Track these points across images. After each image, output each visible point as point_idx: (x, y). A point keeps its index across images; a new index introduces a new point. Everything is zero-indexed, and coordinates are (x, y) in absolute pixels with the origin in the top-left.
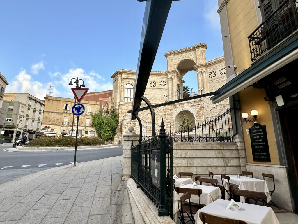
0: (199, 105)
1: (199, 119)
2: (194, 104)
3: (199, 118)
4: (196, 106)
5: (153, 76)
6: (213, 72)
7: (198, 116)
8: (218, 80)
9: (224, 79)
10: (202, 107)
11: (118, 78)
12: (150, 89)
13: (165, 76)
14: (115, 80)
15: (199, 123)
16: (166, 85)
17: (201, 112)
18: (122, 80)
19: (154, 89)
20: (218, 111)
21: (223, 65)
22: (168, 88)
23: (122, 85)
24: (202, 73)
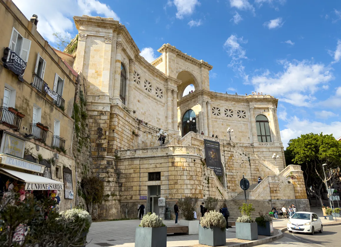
0: (229, 153)
1: (229, 174)
3: (229, 171)
5: (149, 71)
6: (217, 108)
7: (228, 168)
8: (222, 122)
9: (230, 123)
10: (232, 156)
11: (110, 36)
12: (144, 94)
13: (162, 82)
14: (95, 34)
15: (230, 179)
16: (163, 97)
17: (231, 163)
18: (118, 47)
19: (150, 96)
20: (252, 167)
21: (229, 105)
22: (166, 104)
23: (119, 59)
24: (207, 103)
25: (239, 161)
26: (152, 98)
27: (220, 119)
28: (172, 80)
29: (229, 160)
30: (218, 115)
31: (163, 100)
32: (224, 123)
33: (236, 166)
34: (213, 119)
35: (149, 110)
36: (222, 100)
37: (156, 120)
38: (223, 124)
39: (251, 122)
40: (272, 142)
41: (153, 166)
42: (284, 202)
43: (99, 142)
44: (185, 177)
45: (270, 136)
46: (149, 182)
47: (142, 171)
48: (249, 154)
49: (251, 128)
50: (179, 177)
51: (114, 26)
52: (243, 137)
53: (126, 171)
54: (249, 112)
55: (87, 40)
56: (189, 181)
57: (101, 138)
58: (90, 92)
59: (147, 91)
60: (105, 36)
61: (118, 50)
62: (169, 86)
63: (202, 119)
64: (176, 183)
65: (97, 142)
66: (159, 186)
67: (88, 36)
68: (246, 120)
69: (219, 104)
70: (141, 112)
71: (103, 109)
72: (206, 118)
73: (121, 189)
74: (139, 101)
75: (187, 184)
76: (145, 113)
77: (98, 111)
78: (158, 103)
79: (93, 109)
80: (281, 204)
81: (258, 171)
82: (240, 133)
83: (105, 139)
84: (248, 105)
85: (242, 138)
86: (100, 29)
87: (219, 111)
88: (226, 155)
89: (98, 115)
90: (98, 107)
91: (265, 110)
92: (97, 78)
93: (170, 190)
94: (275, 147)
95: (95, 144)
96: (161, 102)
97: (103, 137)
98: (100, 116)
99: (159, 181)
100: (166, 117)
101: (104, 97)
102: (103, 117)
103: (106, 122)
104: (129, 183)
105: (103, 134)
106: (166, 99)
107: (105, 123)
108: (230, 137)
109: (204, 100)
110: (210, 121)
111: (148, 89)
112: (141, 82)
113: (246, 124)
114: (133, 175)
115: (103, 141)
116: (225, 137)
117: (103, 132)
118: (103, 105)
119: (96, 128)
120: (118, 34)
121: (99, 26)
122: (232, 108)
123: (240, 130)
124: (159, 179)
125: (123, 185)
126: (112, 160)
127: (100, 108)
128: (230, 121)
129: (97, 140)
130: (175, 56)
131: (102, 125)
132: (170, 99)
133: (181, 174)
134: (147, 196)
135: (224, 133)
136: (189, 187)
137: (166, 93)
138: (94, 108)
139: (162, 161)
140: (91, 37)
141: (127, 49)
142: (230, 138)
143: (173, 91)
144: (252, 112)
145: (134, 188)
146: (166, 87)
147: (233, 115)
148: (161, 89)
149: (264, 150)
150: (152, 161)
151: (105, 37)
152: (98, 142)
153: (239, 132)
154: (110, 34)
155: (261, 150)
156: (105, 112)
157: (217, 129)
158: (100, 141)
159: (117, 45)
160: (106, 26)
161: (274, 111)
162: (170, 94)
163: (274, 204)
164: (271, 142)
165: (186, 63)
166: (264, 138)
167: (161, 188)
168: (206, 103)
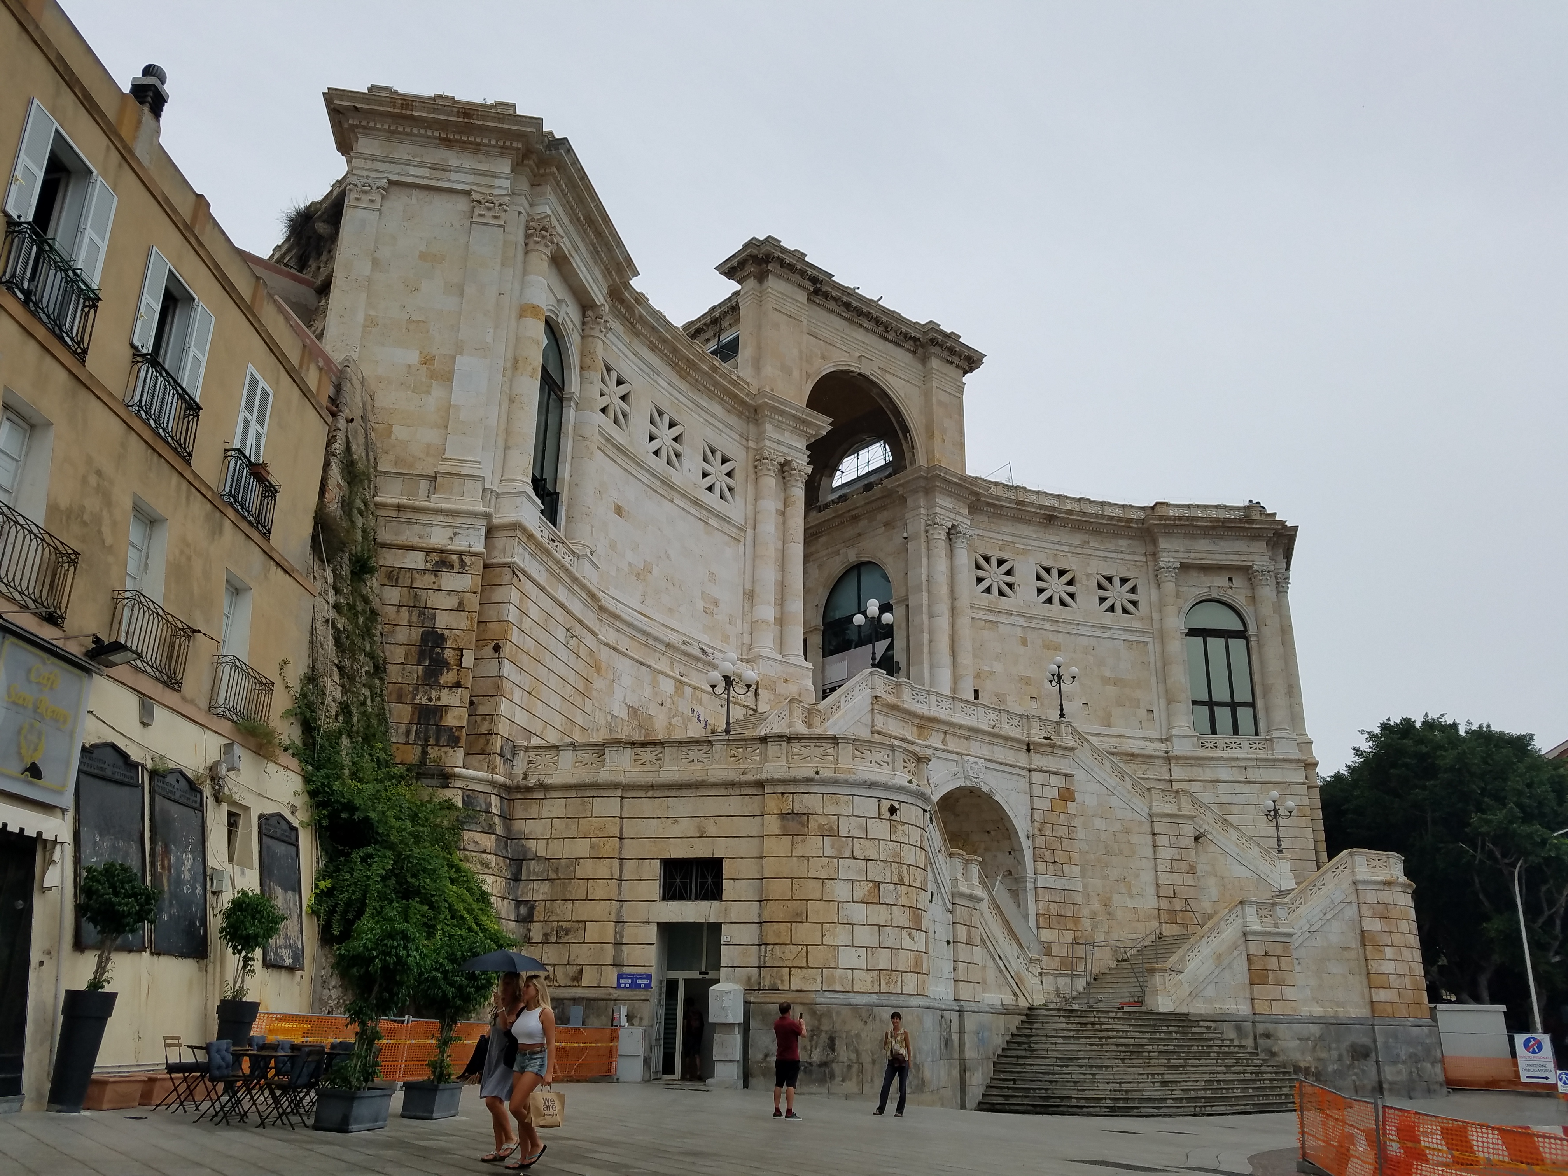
0: (1055, 780)
1: (1050, 882)
2: (1022, 760)
3: (1051, 867)
4: (1037, 777)
5: (674, 366)
6: (1001, 562)
7: (1047, 853)
8: (1024, 627)
9: (1061, 634)
10: (1067, 795)
11: (496, 192)
12: (647, 475)
13: (733, 420)
14: (423, 178)
15: (1053, 908)
16: (736, 497)
17: (1063, 832)
18: (531, 246)
19: (672, 488)
20: (1164, 853)
21: (1057, 547)
22: (749, 532)
23: (535, 302)
24: (952, 533)
25: (1099, 823)
26: (684, 496)
27: (1010, 614)
28: (782, 413)
29: (1054, 818)
31: (735, 509)
32: (1032, 636)
33: (1085, 847)
34: (981, 615)
35: (668, 558)
36: (1028, 522)
37: (700, 605)
38: (1024, 642)
39: (1162, 636)
40: (1263, 736)
41: (686, 827)
42: (1315, 1030)
43: (430, 700)
44: (841, 891)
45: (1253, 705)
46: (664, 903)
47: (631, 849)
48: (1149, 790)
49: (1159, 664)
50: (812, 889)
51: (518, 141)
52: (1120, 705)
53: (555, 845)
54: (1153, 585)
55: (388, 204)
56: (863, 906)
57: (437, 681)
58: (391, 457)
59: (659, 465)
60: (475, 188)
61: (534, 257)
62: (767, 442)
63: (925, 609)
64: (798, 918)
65: (417, 701)
66: (715, 928)
67: (393, 189)
68: (1137, 625)
69: (1010, 539)
70: (630, 564)
71: (451, 539)
72: (943, 608)
73: (529, 930)
74: (618, 510)
75: (853, 925)
76: (647, 569)
77: (427, 551)
78: (711, 522)
79: (402, 540)
80: (1299, 1039)
81: (1192, 871)
82: (1108, 688)
83: (458, 685)
84: (1151, 549)
85: (1116, 712)
86: (452, 158)
87: (1009, 573)
88: (1037, 791)
89: (429, 567)
90: (428, 529)
91: (1230, 579)
92: (428, 392)
93: (769, 948)
94: (1275, 760)
95: (409, 708)
96: (725, 519)
97: (448, 677)
98: (436, 576)
99: (715, 904)
100: (750, 596)
101: (457, 482)
102: (450, 581)
103: (460, 603)
104: (569, 905)
105: (446, 664)
106: (750, 507)
107: (461, 607)
108: (1061, 705)
109: (937, 520)
110: (964, 622)
111: (664, 453)
112: (631, 416)
113: (1138, 642)
114: (586, 869)
115: (447, 698)
116: (1036, 703)
117: (449, 654)
118: (450, 519)
119: (416, 634)
120: (536, 183)
121: (446, 142)
122: (1072, 563)
123: (1108, 674)
124: (715, 893)
125: (538, 915)
126: (488, 789)
127: (438, 538)
128: (1061, 627)
129: (417, 689)
130: (802, 297)
131: (442, 621)
132: (770, 505)
133: (824, 875)
134: (652, 971)
135: (1028, 684)
136: (865, 936)
137: (753, 476)
138: (409, 536)
139: (734, 805)
140: (408, 191)
141: (573, 253)
142: (1062, 709)
143: (784, 469)
144: (1169, 587)
145: (592, 932)
146: (752, 444)
147: (1078, 597)
148: (729, 455)
149: (1224, 774)
150: (680, 805)
151: (475, 196)
152: (424, 701)
153: (1106, 681)
154: (498, 182)
155: (1209, 775)
156: (460, 554)
157: (995, 665)
158: (433, 693)
159: (527, 236)
160: (478, 140)
161: (1278, 583)
162: (770, 481)
163: (1268, 1036)
164: (1257, 734)
165: (854, 334)
166: (1223, 715)
167: (724, 939)
168: (948, 534)
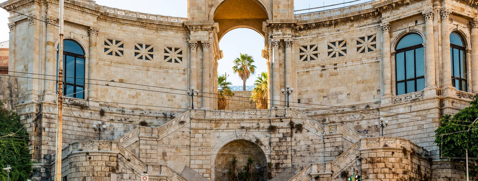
0: (281, 130)
3: (278, 161)
6: (311, 47)
8: (321, 70)
9: (338, 69)
10: (287, 135)
11: (32, 15)
12: (135, 66)
14: (20, 18)
16: (183, 60)
17: (284, 148)
20: (328, 150)
21: (338, 32)
26: (154, 67)
27: (314, 66)
29: (280, 144)
30: (312, 59)
31: (183, 64)
34: (301, 70)
37: (166, 99)
38: (321, 75)
45: (423, 77)
48: (324, 127)
49: (382, 70)
52: (365, 90)
54: (381, 34)
55: (17, 28)
58: (21, 93)
59: (141, 61)
60: (29, 16)
62: (192, 38)
68: (375, 54)
69: (315, 36)
70: (129, 95)
71: (29, 110)
74: (121, 81)
76: (138, 94)
77: (25, 115)
78: (169, 71)
82: (359, 85)
84: (379, 19)
85: (363, 94)
87: (315, 50)
88: (273, 135)
91: (417, 22)
92: (25, 75)
94: (423, 100)
96: (177, 69)
98: (26, 120)
106: (188, 62)
111: (143, 57)
112: (124, 51)
116: (325, 99)
118: (28, 106)
120: (47, 5)
121: (23, 6)
122: (345, 38)
123: (359, 79)
128: (338, 65)
132: (193, 59)
135: (322, 92)
137: (188, 51)
140: (19, 23)
146: (188, 40)
147: (348, 51)
148: (178, 47)
149: (401, 110)
151: (28, 19)
153: (358, 82)
154: (32, 12)
156: (30, 114)
157: (307, 88)
159: (46, 22)
